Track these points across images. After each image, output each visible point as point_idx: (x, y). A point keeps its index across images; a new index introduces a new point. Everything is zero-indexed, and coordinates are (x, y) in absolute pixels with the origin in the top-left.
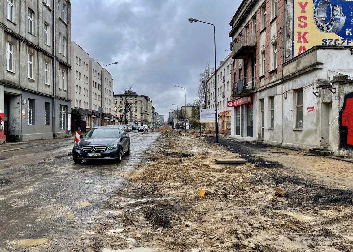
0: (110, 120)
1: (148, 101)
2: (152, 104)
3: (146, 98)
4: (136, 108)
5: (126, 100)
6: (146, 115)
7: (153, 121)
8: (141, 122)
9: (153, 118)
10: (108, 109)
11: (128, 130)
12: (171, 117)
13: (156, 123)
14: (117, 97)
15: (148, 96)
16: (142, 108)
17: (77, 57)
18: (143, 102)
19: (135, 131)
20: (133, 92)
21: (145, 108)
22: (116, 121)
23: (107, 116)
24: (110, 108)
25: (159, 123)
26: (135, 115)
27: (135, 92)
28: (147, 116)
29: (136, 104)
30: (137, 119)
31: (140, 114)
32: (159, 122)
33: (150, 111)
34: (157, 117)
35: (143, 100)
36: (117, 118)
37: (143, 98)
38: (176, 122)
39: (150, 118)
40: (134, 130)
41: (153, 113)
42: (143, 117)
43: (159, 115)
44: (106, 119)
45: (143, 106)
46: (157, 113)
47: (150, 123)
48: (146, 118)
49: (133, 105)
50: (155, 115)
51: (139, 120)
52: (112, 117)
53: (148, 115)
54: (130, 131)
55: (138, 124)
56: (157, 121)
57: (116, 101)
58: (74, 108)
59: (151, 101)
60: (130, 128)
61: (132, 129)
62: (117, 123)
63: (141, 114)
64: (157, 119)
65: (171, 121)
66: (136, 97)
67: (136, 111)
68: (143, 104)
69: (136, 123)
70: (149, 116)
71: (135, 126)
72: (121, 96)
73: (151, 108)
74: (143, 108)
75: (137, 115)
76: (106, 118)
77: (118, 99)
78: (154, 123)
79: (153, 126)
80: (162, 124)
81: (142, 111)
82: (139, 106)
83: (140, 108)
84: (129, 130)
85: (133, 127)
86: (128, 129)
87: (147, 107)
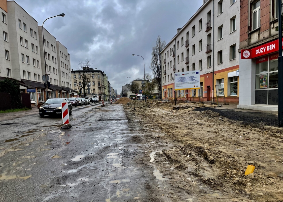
0: (68, 94)
1: (104, 76)
2: (108, 79)
3: (103, 73)
4: (94, 82)
5: (84, 75)
6: (103, 88)
7: (109, 94)
8: (99, 95)
9: (109, 91)
10: (66, 83)
11: (85, 103)
12: (124, 90)
13: (112, 96)
14: (75, 73)
15: (104, 72)
16: (99, 82)
17: (20, 21)
18: (100, 77)
19: (93, 104)
20: (90, 68)
21: (102, 82)
22: (75, 94)
23: (64, 89)
24: (68, 82)
25: (114, 96)
26: (93, 89)
27: (92, 68)
28: (104, 90)
29: (93, 79)
30: (95, 92)
31: (97, 87)
32: (114, 94)
33: (106, 85)
34: (112, 91)
35: (100, 75)
36: (76, 92)
37: (100, 73)
38: (130, 93)
39: (106, 91)
40: (92, 102)
41: (109, 87)
42: (100, 91)
43: (113, 89)
44: (63, 93)
45: (100, 80)
46: (112, 87)
47: (107, 96)
48: (103, 92)
49: (91, 79)
50: (110, 89)
51: (97, 93)
52: (70, 90)
53: (105, 88)
54: (89, 104)
55: (96, 96)
56: (112, 94)
57: (75, 76)
58: (21, 81)
59: (107, 77)
60: (88, 101)
61: (91, 102)
62: (76, 96)
63: (99, 87)
64: (112, 92)
65: (124, 93)
66: (93, 73)
67: (94, 85)
68: (100, 79)
69: (95, 96)
70: (106, 90)
71: (93, 99)
72: (79, 72)
73: (107, 83)
74: (101, 82)
75: (95, 89)
76: (63, 91)
77: (77, 74)
78: (110, 95)
79: (110, 98)
80: (116, 97)
81: (99, 85)
82: (96, 80)
83: (98, 82)
84: (87, 103)
85: (92, 99)
86: (86, 101)
87: (104, 81)
